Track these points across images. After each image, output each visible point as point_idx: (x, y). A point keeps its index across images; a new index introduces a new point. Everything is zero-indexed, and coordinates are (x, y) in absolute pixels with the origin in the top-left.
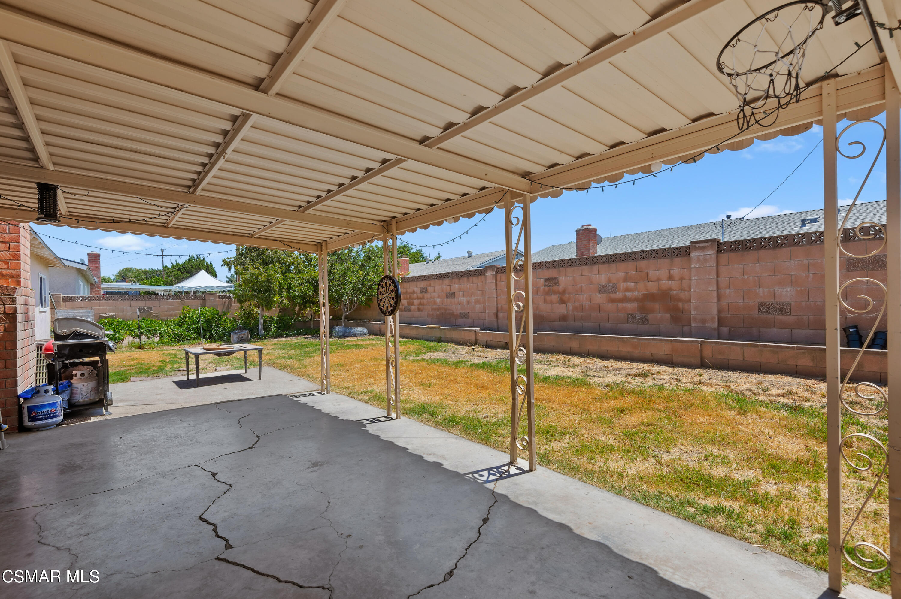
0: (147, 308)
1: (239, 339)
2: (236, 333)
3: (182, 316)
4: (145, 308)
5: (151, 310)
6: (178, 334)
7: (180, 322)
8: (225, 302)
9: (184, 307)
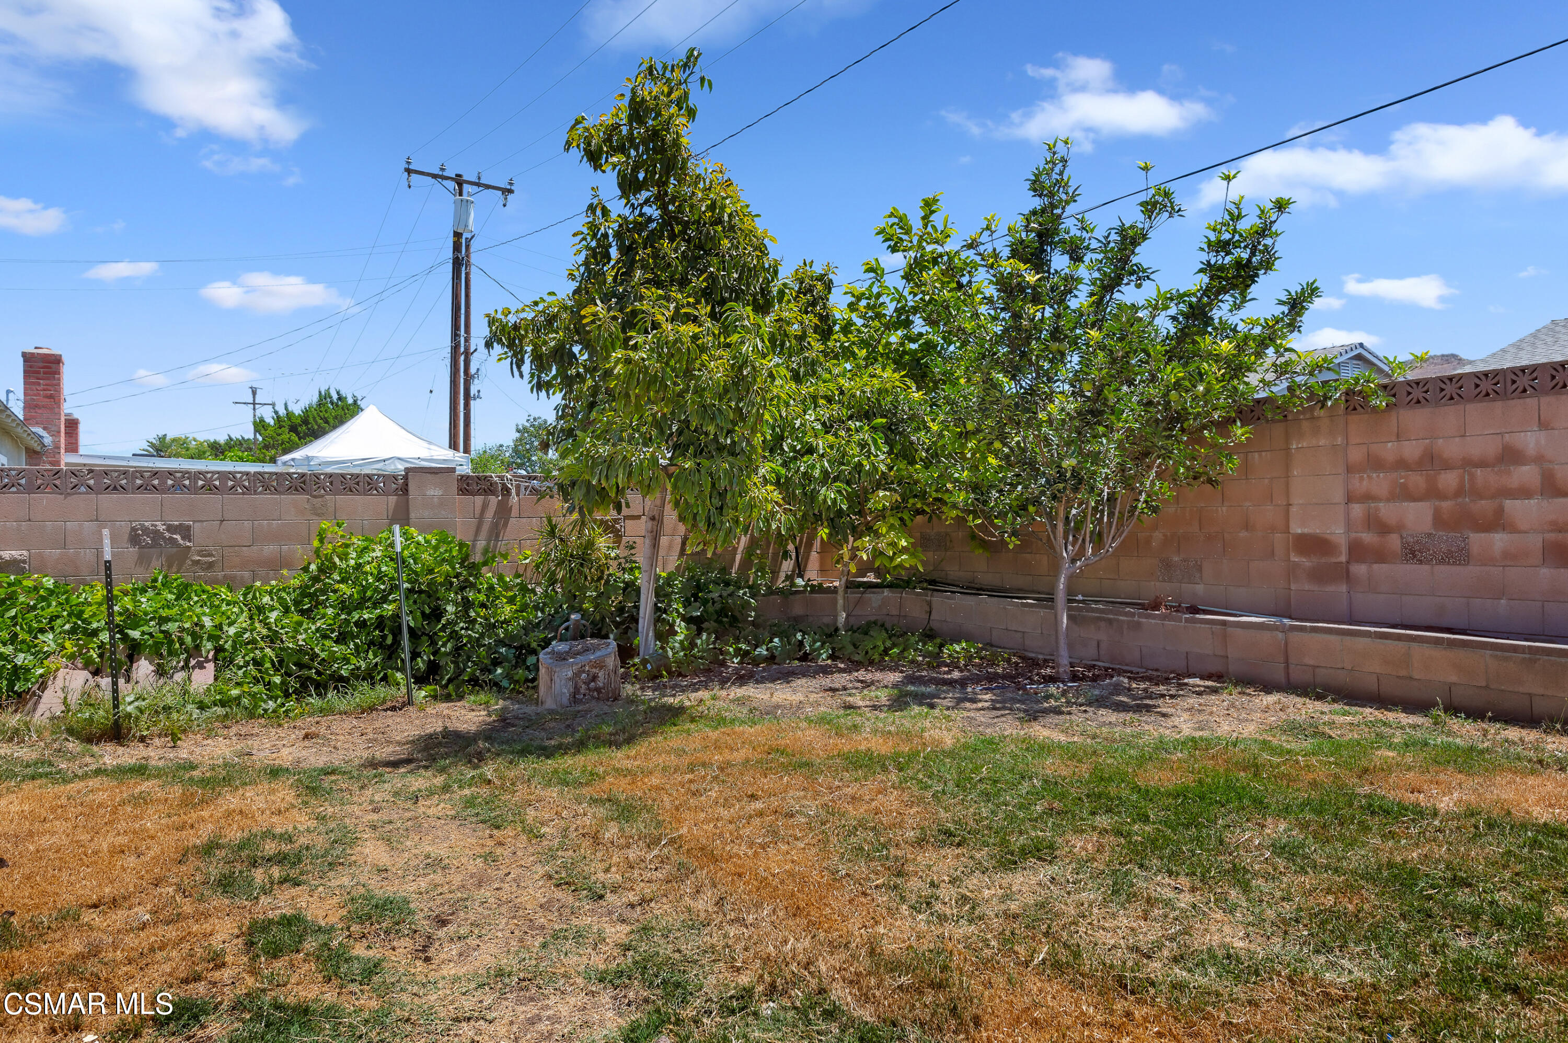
0: (170, 528)
1: (577, 690)
2: (561, 658)
3: (313, 567)
4: (161, 527)
5: (187, 536)
6: (301, 651)
7: (304, 591)
8: (485, 507)
9: (325, 525)
